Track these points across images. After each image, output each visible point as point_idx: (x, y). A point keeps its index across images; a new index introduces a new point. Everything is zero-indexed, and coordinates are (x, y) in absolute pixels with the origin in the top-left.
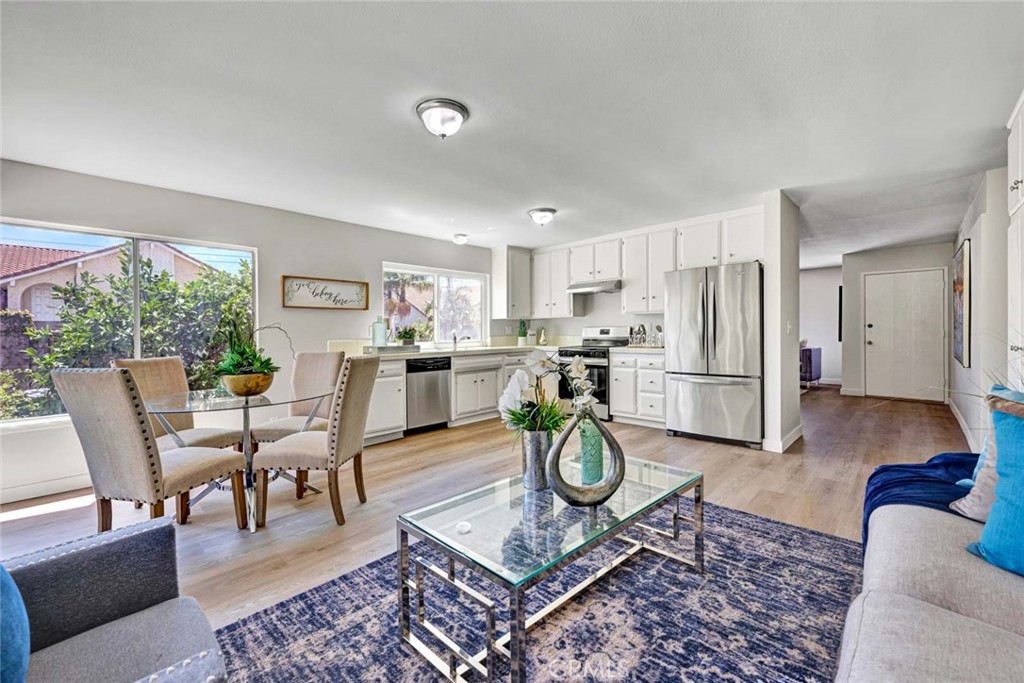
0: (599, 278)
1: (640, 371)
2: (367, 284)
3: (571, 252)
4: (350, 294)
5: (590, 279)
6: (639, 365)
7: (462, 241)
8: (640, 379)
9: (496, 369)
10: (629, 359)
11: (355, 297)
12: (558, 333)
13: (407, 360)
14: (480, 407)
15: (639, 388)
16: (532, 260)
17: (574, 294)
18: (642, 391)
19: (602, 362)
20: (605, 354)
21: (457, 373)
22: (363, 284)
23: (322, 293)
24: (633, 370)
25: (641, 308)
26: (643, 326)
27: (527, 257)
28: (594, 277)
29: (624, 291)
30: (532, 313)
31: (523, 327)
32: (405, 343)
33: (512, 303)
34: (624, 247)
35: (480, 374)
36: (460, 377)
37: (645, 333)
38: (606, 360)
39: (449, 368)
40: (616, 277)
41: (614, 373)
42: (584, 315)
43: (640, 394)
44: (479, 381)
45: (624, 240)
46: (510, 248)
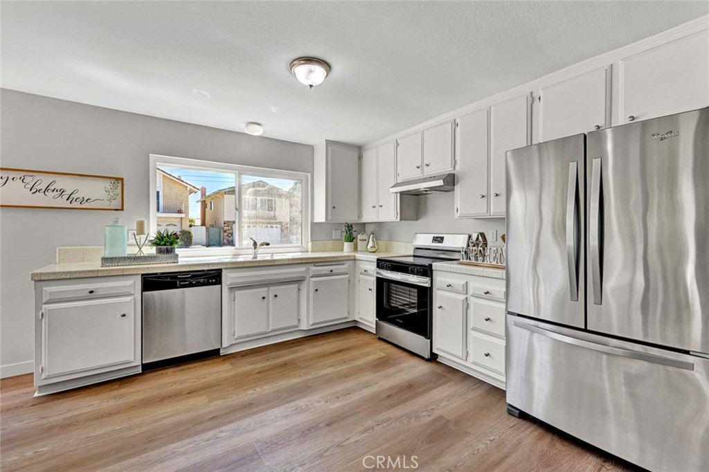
0: (428, 172)
1: (472, 301)
2: (122, 179)
3: (398, 145)
4: (96, 191)
5: (417, 174)
6: (471, 292)
7: (257, 131)
8: (471, 311)
9: (299, 281)
10: (458, 281)
11: (104, 195)
12: (391, 239)
13: (142, 275)
14: (271, 328)
15: (471, 325)
16: (360, 158)
17: (402, 194)
18: (474, 329)
19: (421, 281)
20: (427, 271)
21: (231, 289)
22: (117, 179)
23: (47, 189)
24: (463, 297)
25: (480, 209)
26: (482, 235)
27: (356, 155)
28: (422, 172)
29: (457, 188)
30: (360, 216)
31: (351, 232)
32: (160, 251)
33: (331, 207)
34: (458, 130)
35: (272, 288)
36: (238, 293)
37: (486, 244)
38: (428, 279)
39: (219, 282)
40: (448, 169)
41: (439, 297)
42: (417, 219)
43: (472, 334)
44: (271, 295)
45: (458, 121)
46: (329, 142)
